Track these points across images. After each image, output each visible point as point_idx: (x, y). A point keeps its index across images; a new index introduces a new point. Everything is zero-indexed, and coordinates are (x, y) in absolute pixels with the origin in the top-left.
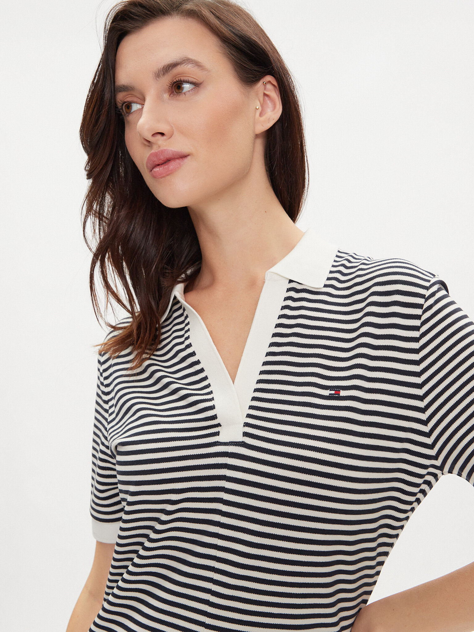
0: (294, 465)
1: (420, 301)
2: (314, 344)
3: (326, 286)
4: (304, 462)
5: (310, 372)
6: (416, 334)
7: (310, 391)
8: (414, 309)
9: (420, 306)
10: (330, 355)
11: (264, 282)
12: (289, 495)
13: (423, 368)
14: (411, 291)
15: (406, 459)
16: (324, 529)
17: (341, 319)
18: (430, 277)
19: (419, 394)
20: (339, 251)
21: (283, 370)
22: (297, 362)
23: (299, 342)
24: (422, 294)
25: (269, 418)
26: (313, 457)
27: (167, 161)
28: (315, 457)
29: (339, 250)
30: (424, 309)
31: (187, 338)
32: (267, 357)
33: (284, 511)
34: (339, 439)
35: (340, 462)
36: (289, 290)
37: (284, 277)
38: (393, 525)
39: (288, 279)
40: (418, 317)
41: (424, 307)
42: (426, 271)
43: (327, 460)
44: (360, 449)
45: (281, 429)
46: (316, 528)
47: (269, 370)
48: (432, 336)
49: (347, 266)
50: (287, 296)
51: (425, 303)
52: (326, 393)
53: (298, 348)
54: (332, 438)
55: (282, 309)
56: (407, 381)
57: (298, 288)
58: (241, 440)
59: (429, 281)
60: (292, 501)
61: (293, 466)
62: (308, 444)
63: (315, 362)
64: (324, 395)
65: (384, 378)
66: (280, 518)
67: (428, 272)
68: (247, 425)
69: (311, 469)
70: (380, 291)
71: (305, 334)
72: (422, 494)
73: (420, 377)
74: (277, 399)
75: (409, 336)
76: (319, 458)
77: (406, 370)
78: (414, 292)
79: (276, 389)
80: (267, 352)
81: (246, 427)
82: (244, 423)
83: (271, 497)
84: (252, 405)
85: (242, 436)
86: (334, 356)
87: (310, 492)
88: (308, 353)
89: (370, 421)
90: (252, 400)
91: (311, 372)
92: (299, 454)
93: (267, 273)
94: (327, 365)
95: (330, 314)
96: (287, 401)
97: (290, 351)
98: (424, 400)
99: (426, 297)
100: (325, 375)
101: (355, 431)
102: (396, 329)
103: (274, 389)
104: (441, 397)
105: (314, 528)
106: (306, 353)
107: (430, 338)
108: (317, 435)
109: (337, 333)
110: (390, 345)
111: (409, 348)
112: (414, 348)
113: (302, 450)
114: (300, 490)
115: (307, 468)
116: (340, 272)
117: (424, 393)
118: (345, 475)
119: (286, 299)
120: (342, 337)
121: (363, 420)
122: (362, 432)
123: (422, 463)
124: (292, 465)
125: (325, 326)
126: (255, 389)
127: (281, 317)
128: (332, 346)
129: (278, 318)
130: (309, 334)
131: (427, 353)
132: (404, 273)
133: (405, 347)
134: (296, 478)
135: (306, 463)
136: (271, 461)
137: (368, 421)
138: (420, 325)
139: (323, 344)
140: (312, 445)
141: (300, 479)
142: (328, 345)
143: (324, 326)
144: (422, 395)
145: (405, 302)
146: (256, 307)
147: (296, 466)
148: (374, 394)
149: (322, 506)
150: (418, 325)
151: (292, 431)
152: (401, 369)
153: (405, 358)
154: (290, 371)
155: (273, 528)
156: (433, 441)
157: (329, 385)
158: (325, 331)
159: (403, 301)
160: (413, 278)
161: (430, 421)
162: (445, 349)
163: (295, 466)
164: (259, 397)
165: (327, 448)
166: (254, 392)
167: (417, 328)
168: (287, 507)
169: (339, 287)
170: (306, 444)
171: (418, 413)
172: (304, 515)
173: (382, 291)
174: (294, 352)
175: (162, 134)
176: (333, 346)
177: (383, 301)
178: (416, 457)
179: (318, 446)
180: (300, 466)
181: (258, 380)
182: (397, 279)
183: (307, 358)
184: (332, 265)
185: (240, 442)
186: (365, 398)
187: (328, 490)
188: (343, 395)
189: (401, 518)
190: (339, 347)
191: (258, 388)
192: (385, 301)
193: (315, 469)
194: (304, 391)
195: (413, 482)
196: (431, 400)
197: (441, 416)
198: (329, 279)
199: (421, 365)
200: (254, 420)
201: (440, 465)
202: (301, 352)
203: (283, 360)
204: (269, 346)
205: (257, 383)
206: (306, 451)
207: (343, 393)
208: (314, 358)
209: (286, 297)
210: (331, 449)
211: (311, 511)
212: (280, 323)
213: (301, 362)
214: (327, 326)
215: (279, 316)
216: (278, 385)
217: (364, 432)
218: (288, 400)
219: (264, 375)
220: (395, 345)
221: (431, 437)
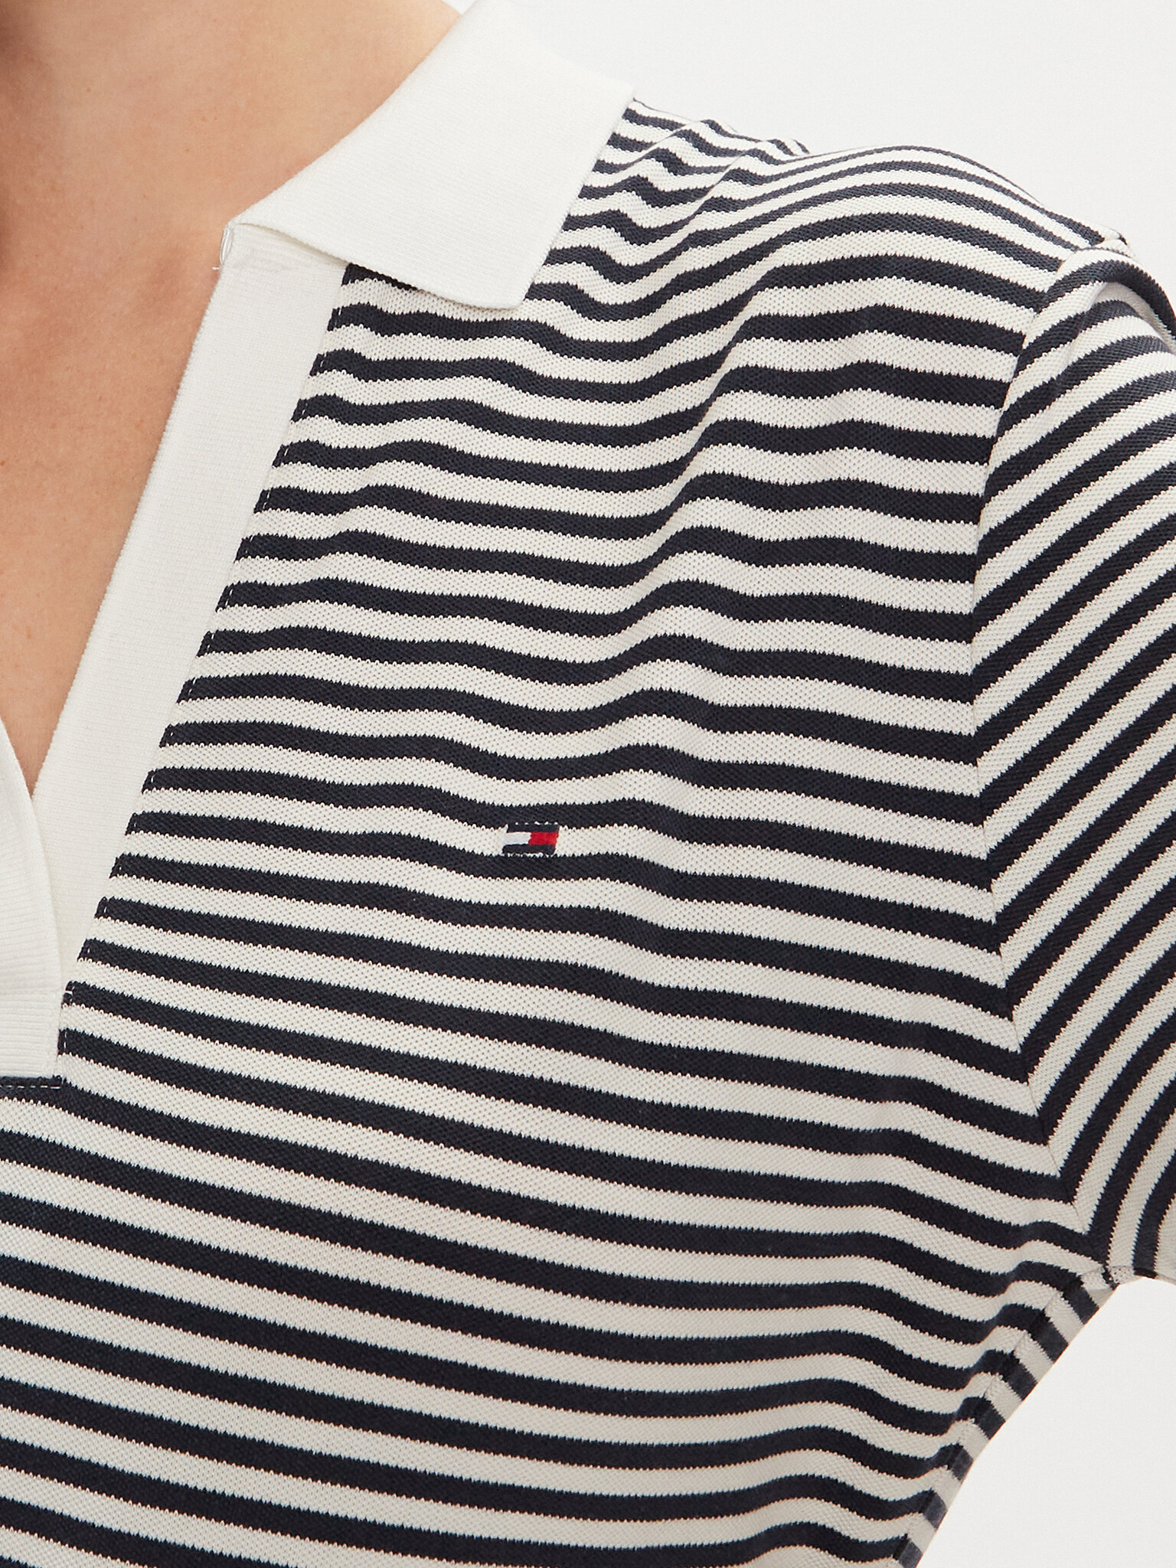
0: (295, 1201)
1: (992, 365)
2: (447, 593)
3: (537, 292)
4: (342, 1187)
5: (411, 734)
6: (960, 538)
7: (405, 832)
8: (958, 408)
9: (986, 392)
10: (525, 652)
11: (215, 277)
12: (265, 1354)
13: (988, 718)
14: (948, 314)
15: (903, 1185)
16: (451, 1531)
17: (597, 468)
18: (1067, 245)
19: (966, 853)
20: (631, 116)
21: (278, 721)
22: (354, 683)
23: (368, 582)
24: (1008, 327)
25: (193, 964)
26: (393, 1162)
28: (403, 1165)
29: (634, 107)
30: (1006, 407)
32: (207, 657)
33: (240, 1434)
34: (537, 1075)
35: (533, 1195)
36: (341, 318)
37: (319, 252)
38: (845, 1533)
39: (338, 261)
40: (974, 449)
41: (1011, 398)
42: (1051, 215)
43: (465, 1180)
44: (646, 1132)
45: (244, 1019)
46: (407, 1525)
47: (208, 720)
48: (1040, 551)
49: (661, 188)
50: (331, 350)
51: (1016, 374)
52: (489, 841)
53: (361, 611)
54: (499, 1068)
55: (296, 417)
56: (903, 783)
57: (391, 311)
58: (47, 1073)
59: (1052, 264)
60: (280, 1381)
61: (289, 1204)
62: (369, 1098)
63: (442, 686)
64: (478, 851)
65: (788, 763)
66: (224, 1466)
67: (1061, 220)
68: (80, 994)
69: (378, 1220)
70: (791, 313)
71: (405, 538)
72: (998, 1377)
73: (975, 764)
74: (238, 865)
75: (926, 550)
76: (424, 1170)
77: (902, 724)
78: (966, 317)
79: (234, 815)
80: (209, 635)
81: (75, 1008)
82: (70, 984)
83: (177, 1358)
84: (113, 899)
85: (56, 1050)
86: (543, 655)
87: (371, 1342)
88: (409, 639)
89: (701, 988)
90: (115, 872)
91: (420, 733)
92: (321, 1146)
93: (232, 230)
94: (505, 700)
95: (539, 443)
96: (286, 878)
97: (321, 626)
98: (996, 884)
99: (1025, 346)
100: (491, 750)
101: (623, 1038)
102: (859, 512)
103: (225, 815)
104: (1081, 870)
105: (398, 1523)
106: (401, 638)
107: (1032, 557)
108: (423, 1054)
109: (568, 539)
110: (825, 592)
111: (922, 608)
112: (948, 610)
113: (339, 1126)
114: (320, 1330)
115: (356, 1216)
116: (616, 221)
117: (993, 845)
118: (558, 1261)
119: (324, 363)
120: (591, 561)
121: (664, 984)
122: (657, 1041)
123: (988, 1215)
124: (285, 1199)
125: (511, 504)
126: (134, 816)
127: (290, 454)
128: (536, 603)
129: (276, 464)
130: (421, 542)
131: (1010, 638)
132: (924, 219)
133: (904, 606)
134: (301, 1265)
135: (352, 1191)
136: (184, 1175)
137: (691, 987)
138: (981, 492)
139: (491, 595)
140: (389, 1102)
141: (322, 1270)
142: (518, 600)
143: (502, 503)
144: (984, 856)
145: (912, 368)
146: (172, 404)
147: (305, 1203)
148: (731, 849)
149: (436, 1414)
150: (973, 492)
151: (299, 1030)
152: (876, 720)
153: (899, 664)
154: (315, 727)
155: (184, 1518)
156: (1043, 1098)
157: (507, 804)
158: (506, 531)
159: (904, 366)
160: (967, 246)
161: (1024, 995)
162: (1106, 617)
163: (299, 1207)
164: (151, 855)
165: (468, 1120)
166: (128, 832)
167: (964, 508)
168: (254, 1413)
169: (604, 301)
170: (359, 1096)
171: (959, 946)
172: (345, 1454)
173: (800, 314)
174: (339, 629)
176: (545, 605)
177: (804, 368)
178: (954, 1181)
179: (419, 1109)
180: (325, 1208)
181: (151, 774)
182: (882, 253)
183: (403, 667)
184: (585, 187)
185: (44, 1081)
186: (682, 869)
187: (464, 1332)
188: (569, 854)
189: (883, 1497)
190: (573, 609)
191: (148, 810)
192: (813, 368)
193: (399, 1225)
194: (378, 830)
195: (939, 1308)
196: (1028, 880)
197: (1081, 968)
198: (556, 257)
199: (979, 700)
200: (116, 972)
201: (1088, 1228)
202: (374, 634)
203: (281, 672)
204: (222, 604)
205: (148, 786)
206: (359, 1130)
207: (570, 842)
208: (438, 666)
209: (323, 351)
210: (487, 1125)
211: (379, 1437)
212: (285, 485)
213: (371, 685)
214: (520, 505)
215: (283, 448)
216: (249, 797)
217: (665, 1042)
218: (292, 873)
219: (184, 747)
220: (852, 596)
221: (1033, 1078)
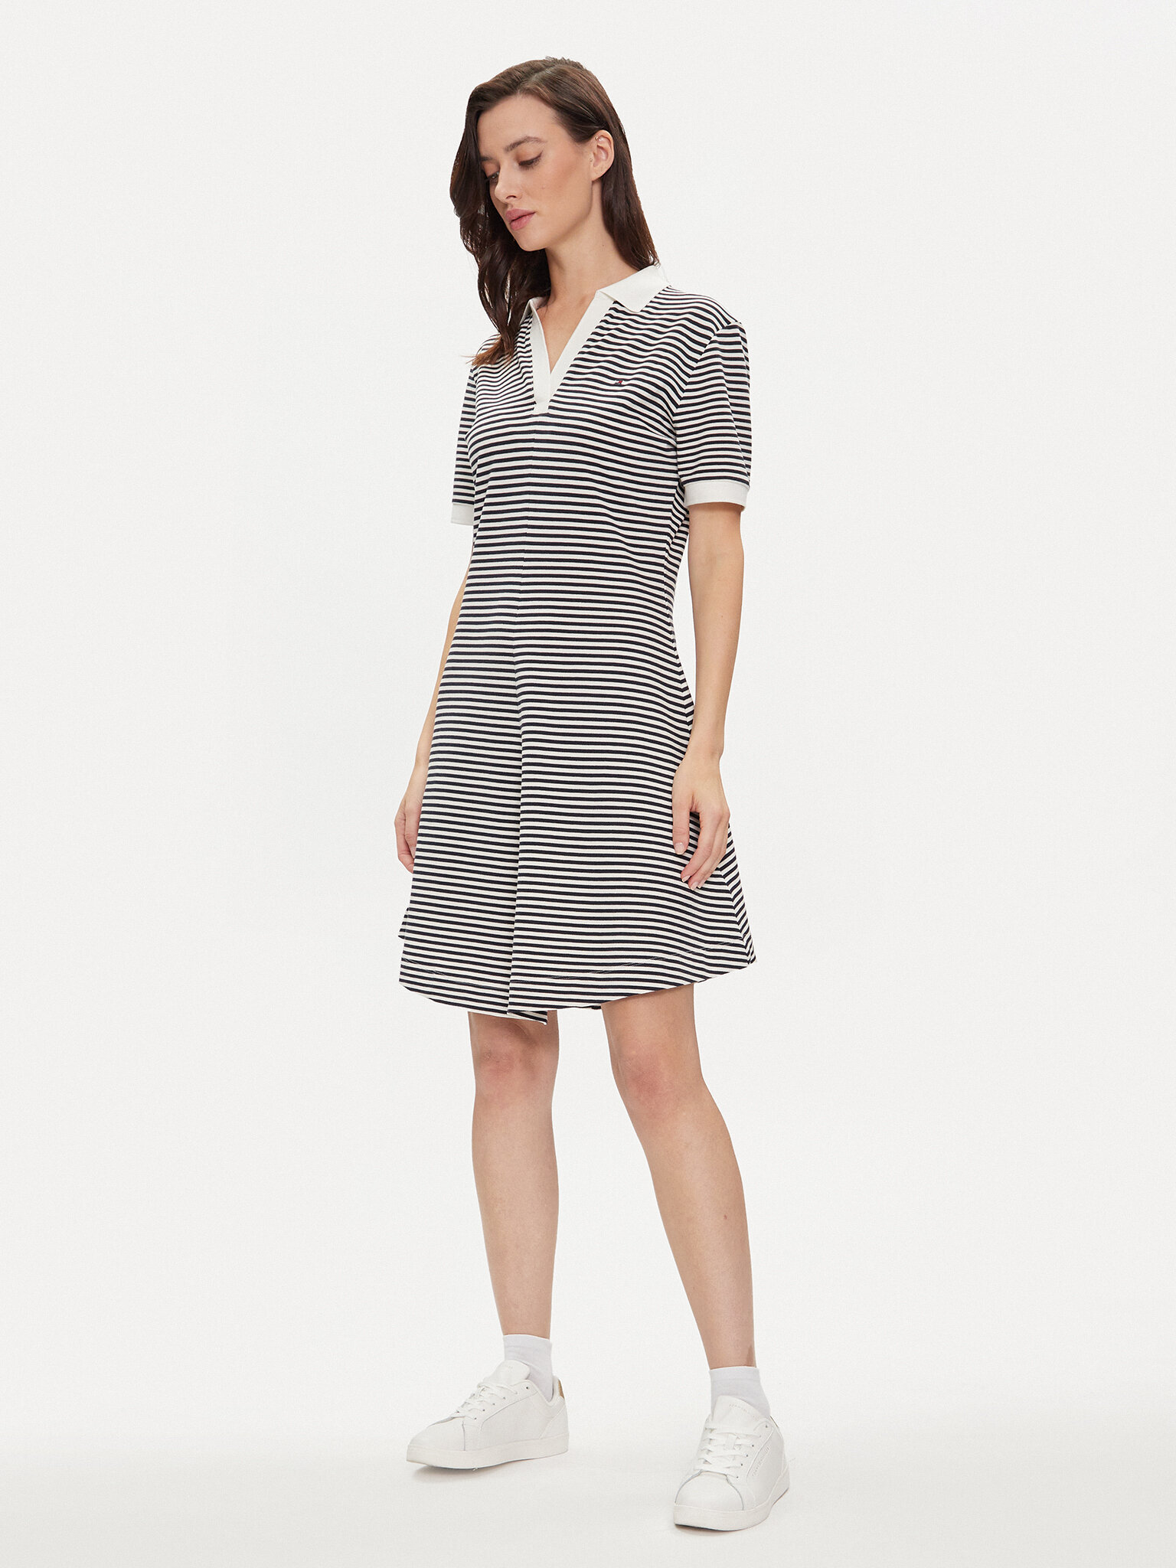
3: (642, 311)
27: (520, 217)
31: (528, 339)
39: (612, 302)
81: (552, 402)
82: (551, 399)
85: (548, 408)
175: (515, 197)
185: (546, 413)
198: (646, 306)
